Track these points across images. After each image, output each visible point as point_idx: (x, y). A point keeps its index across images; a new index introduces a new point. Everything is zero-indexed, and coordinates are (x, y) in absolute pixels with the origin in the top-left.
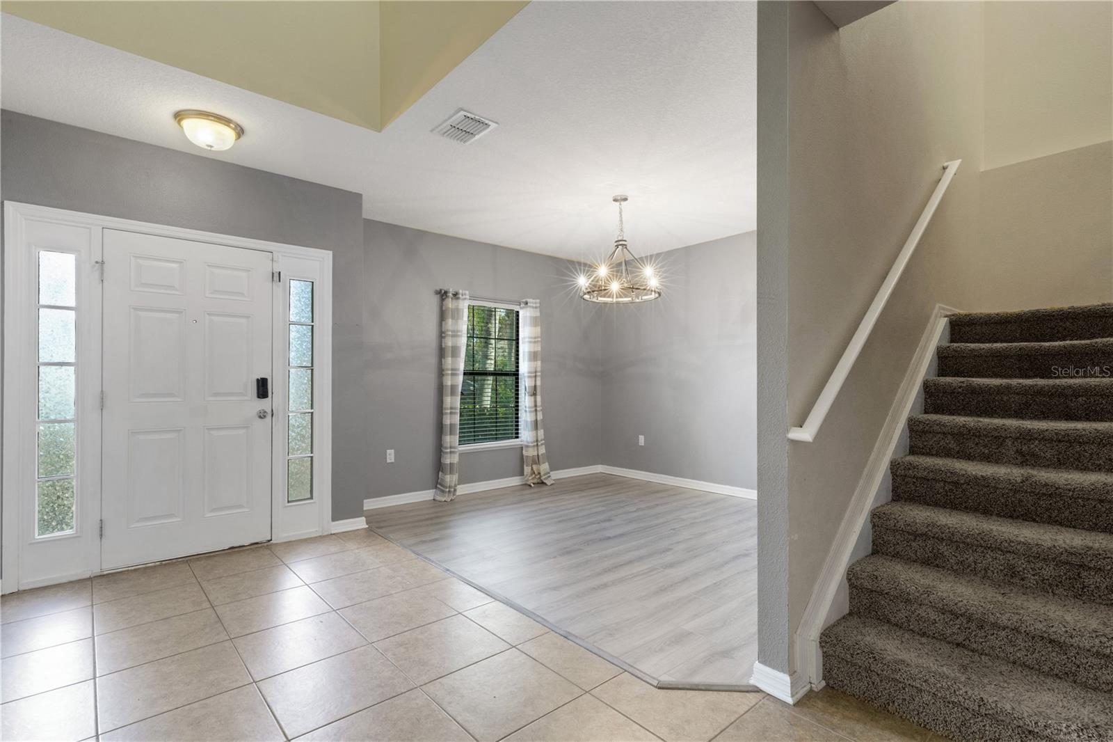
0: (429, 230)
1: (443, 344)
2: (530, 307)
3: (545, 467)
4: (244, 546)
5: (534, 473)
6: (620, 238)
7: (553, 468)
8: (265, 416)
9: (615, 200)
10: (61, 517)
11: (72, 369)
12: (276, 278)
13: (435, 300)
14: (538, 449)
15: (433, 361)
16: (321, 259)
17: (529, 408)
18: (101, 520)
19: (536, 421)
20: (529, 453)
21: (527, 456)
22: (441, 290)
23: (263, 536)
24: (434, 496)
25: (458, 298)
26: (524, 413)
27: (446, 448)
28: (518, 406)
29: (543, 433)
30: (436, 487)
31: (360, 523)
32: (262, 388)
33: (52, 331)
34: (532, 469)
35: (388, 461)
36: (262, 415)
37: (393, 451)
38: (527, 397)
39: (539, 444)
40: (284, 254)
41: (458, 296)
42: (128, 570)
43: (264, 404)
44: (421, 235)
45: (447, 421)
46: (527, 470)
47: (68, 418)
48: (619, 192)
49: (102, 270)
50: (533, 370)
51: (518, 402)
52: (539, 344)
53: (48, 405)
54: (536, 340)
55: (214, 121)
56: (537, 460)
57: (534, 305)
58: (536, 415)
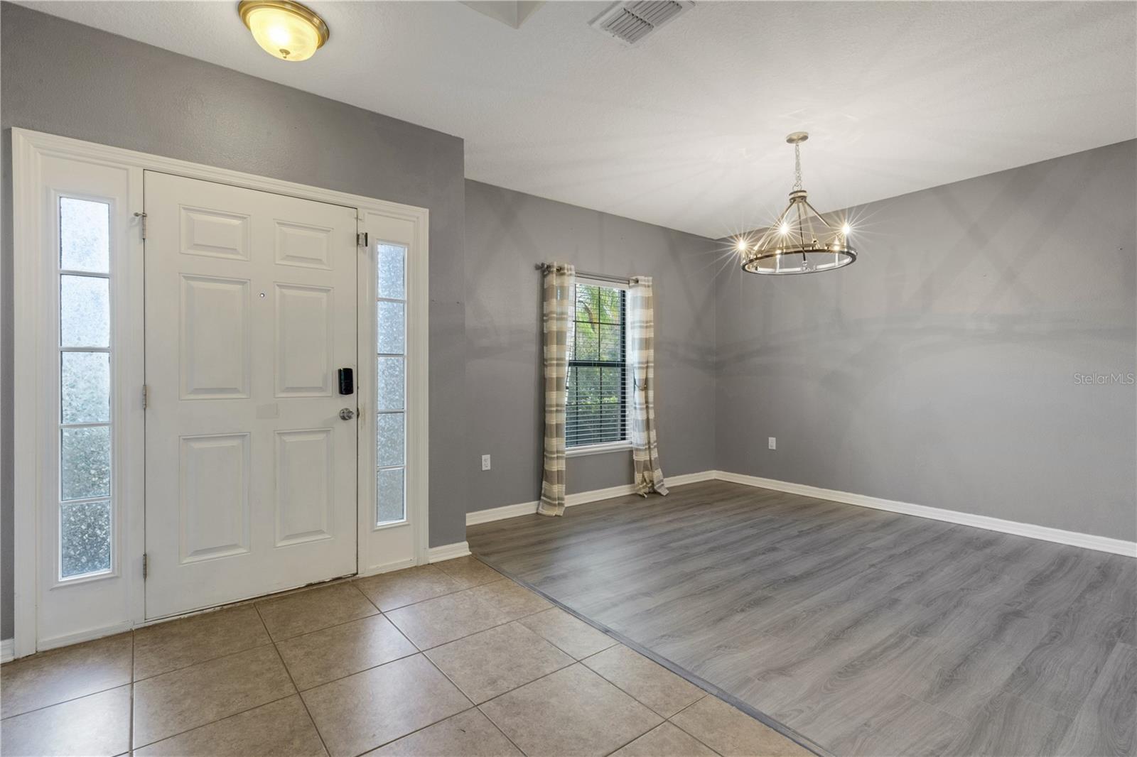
0: (529, 193)
1: (545, 329)
2: (642, 285)
3: (658, 474)
4: (324, 582)
5: (645, 480)
6: (796, 189)
7: (666, 475)
8: (350, 418)
9: (790, 141)
10: (92, 551)
11: (106, 356)
12: (362, 241)
13: (535, 277)
14: (650, 453)
15: (533, 348)
16: (415, 219)
17: (640, 404)
18: (145, 555)
19: (648, 420)
20: (641, 457)
21: (637, 461)
22: (543, 265)
23: (346, 570)
24: (538, 509)
25: (563, 274)
26: (634, 411)
27: (552, 453)
28: (624, 402)
29: (655, 434)
30: (539, 499)
31: (461, 550)
32: (346, 381)
33: (79, 305)
34: (643, 476)
35: (484, 468)
36: (346, 416)
37: (489, 456)
38: (637, 392)
39: (652, 447)
40: (371, 211)
41: (562, 272)
42: (180, 619)
43: (348, 402)
44: (521, 197)
45: (553, 420)
46: (638, 477)
47: (100, 420)
48: (796, 129)
49: (144, 225)
50: (645, 360)
51: (624, 398)
52: (652, 329)
53: (74, 404)
54: (648, 324)
55: (293, 12)
56: (649, 466)
57: (647, 284)
58: (648, 413)
